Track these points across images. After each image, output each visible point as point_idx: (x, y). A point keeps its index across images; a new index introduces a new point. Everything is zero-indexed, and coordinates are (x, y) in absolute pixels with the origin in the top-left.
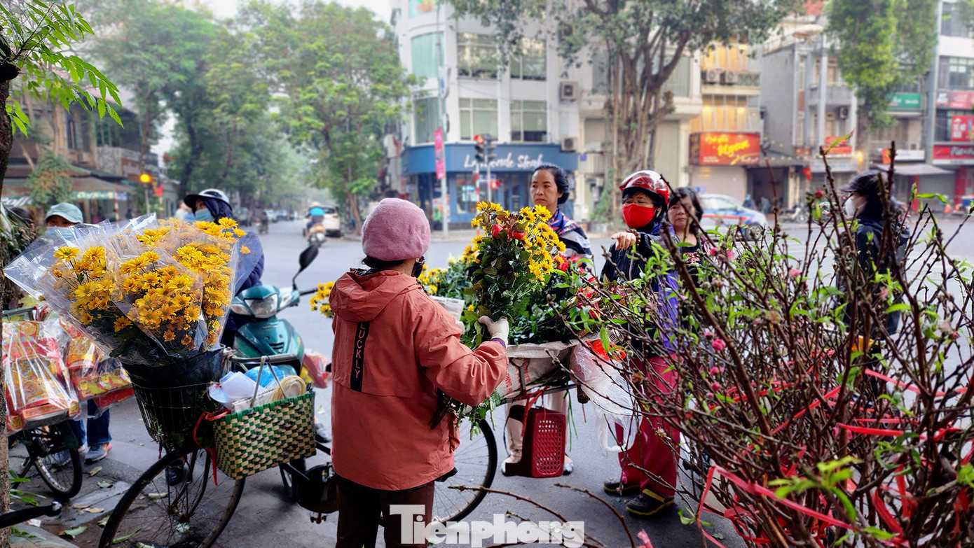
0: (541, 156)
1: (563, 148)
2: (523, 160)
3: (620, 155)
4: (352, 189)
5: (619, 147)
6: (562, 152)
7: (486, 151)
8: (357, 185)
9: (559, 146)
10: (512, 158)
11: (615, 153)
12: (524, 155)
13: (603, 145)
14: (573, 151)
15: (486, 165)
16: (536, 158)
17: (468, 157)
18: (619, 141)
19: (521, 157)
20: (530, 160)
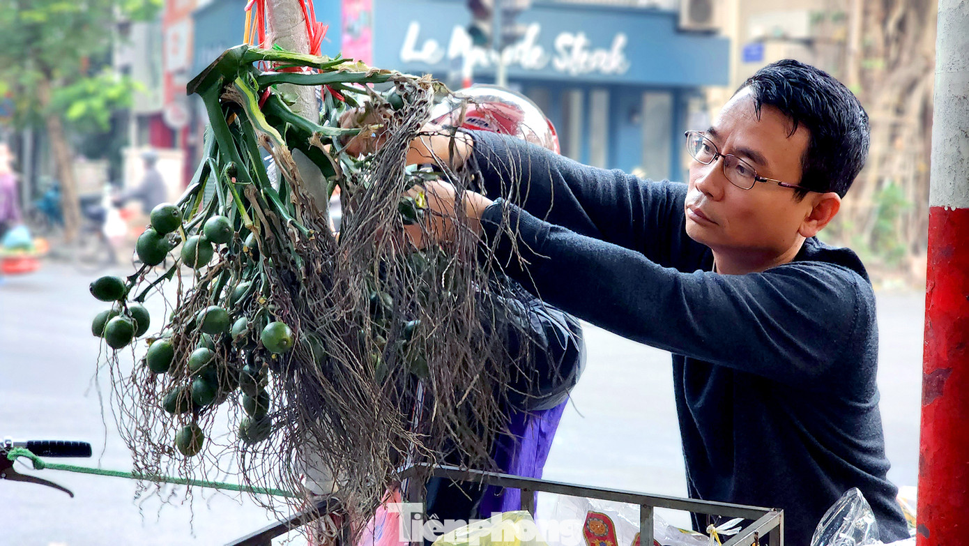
0: (620, 41)
1: (685, 22)
2: (569, 49)
3: (867, 52)
4: (67, 105)
5: (865, 28)
6: (680, 31)
7: (497, 17)
8: (85, 95)
9: (674, 16)
10: (539, 41)
11: (855, 45)
12: (574, 32)
13: (817, 19)
14: (709, 33)
15: (494, 56)
16: (608, 46)
17: (414, 30)
18: (866, 13)
19: (563, 40)
20: (590, 48)
